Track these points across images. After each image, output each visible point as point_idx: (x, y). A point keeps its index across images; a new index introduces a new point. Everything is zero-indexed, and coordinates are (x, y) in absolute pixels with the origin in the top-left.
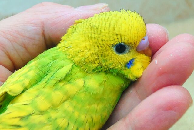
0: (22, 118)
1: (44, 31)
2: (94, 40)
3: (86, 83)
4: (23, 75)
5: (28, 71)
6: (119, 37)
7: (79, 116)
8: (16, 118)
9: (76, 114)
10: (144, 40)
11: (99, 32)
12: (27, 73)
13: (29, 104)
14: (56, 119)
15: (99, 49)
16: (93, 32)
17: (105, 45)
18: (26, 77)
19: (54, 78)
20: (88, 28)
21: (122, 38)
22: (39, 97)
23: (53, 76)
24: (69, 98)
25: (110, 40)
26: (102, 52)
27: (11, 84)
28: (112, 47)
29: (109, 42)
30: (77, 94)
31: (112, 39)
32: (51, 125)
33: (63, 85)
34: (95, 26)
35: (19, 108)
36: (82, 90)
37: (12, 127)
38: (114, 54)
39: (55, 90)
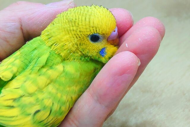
0: (14, 100)
1: (21, 25)
2: (73, 33)
3: (65, 68)
4: (10, 64)
5: (15, 61)
6: (94, 29)
7: (62, 97)
8: (9, 100)
9: (59, 95)
10: (114, 31)
11: (77, 24)
12: (13, 62)
13: (19, 88)
14: (43, 100)
15: (78, 39)
16: (71, 25)
17: (83, 36)
18: (14, 65)
19: (38, 65)
20: (66, 23)
21: (97, 30)
22: (27, 82)
23: (36, 63)
24: (52, 81)
25: (87, 31)
26: (80, 41)
27: (2, 72)
28: (88, 36)
29: (86, 33)
30: (58, 78)
31: (88, 30)
32: (39, 105)
33: (46, 71)
34: (72, 19)
35: (12, 91)
36: (62, 75)
37: (7, 108)
38: (89, 42)
39: (39, 75)
